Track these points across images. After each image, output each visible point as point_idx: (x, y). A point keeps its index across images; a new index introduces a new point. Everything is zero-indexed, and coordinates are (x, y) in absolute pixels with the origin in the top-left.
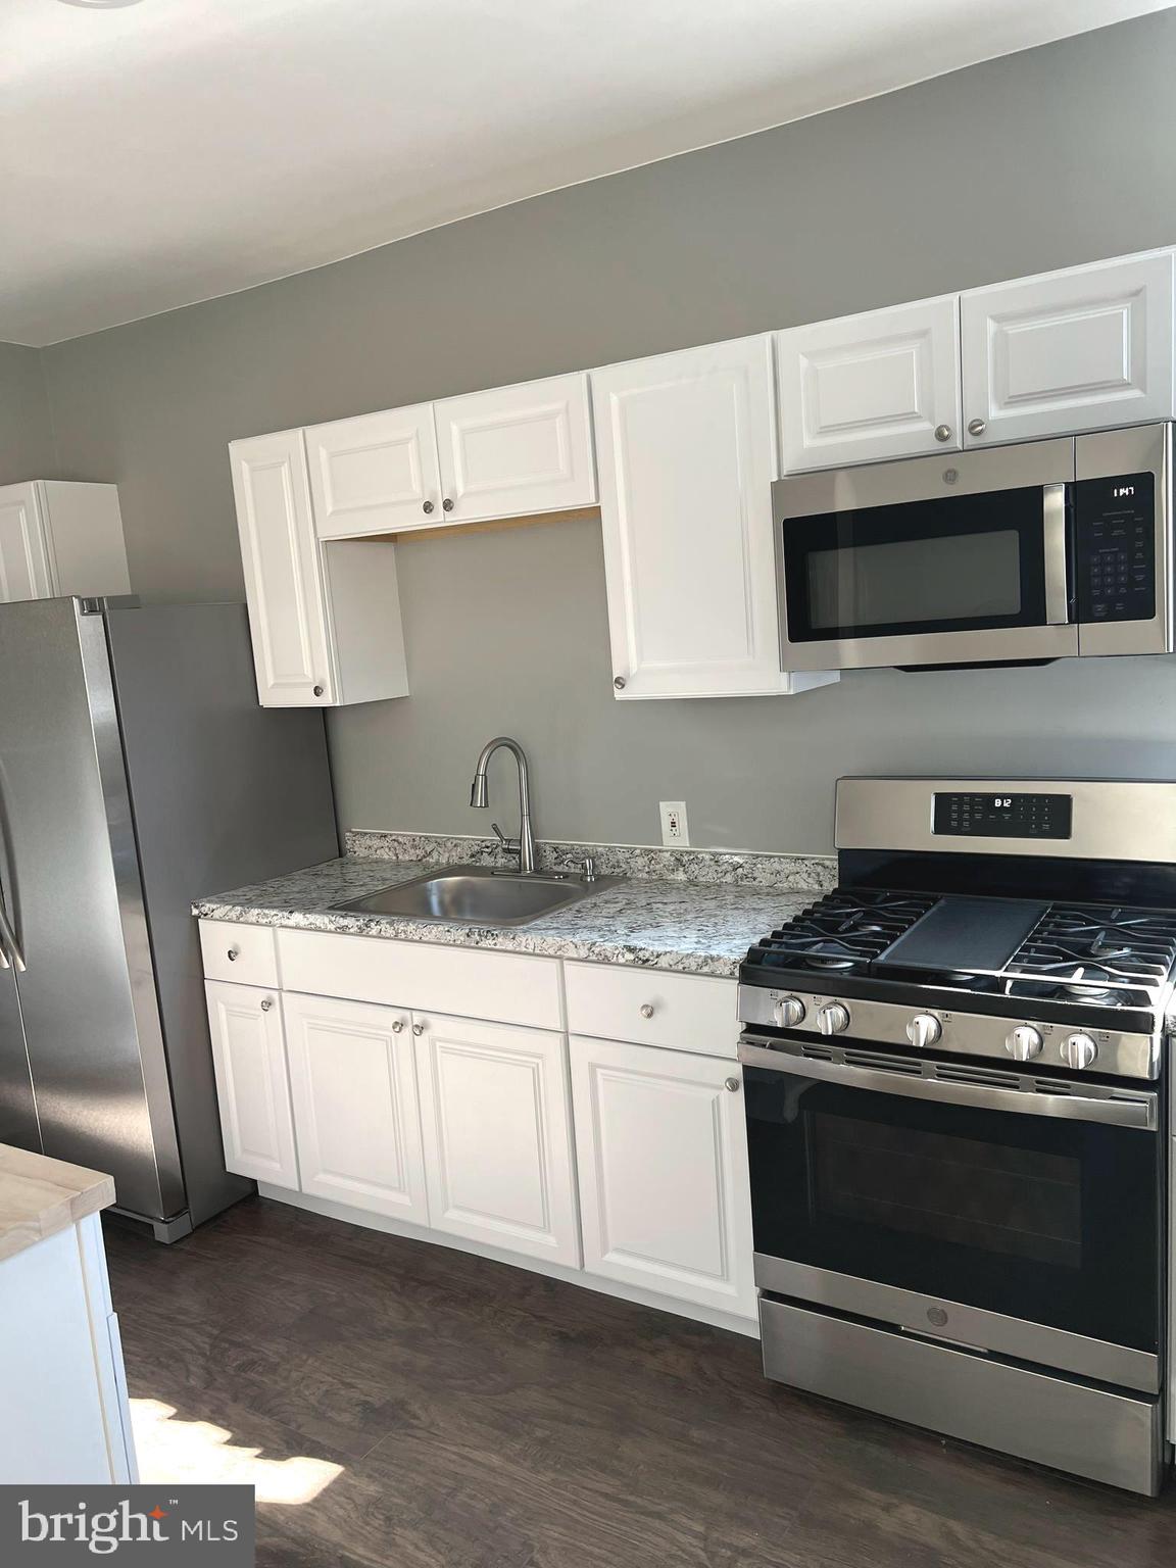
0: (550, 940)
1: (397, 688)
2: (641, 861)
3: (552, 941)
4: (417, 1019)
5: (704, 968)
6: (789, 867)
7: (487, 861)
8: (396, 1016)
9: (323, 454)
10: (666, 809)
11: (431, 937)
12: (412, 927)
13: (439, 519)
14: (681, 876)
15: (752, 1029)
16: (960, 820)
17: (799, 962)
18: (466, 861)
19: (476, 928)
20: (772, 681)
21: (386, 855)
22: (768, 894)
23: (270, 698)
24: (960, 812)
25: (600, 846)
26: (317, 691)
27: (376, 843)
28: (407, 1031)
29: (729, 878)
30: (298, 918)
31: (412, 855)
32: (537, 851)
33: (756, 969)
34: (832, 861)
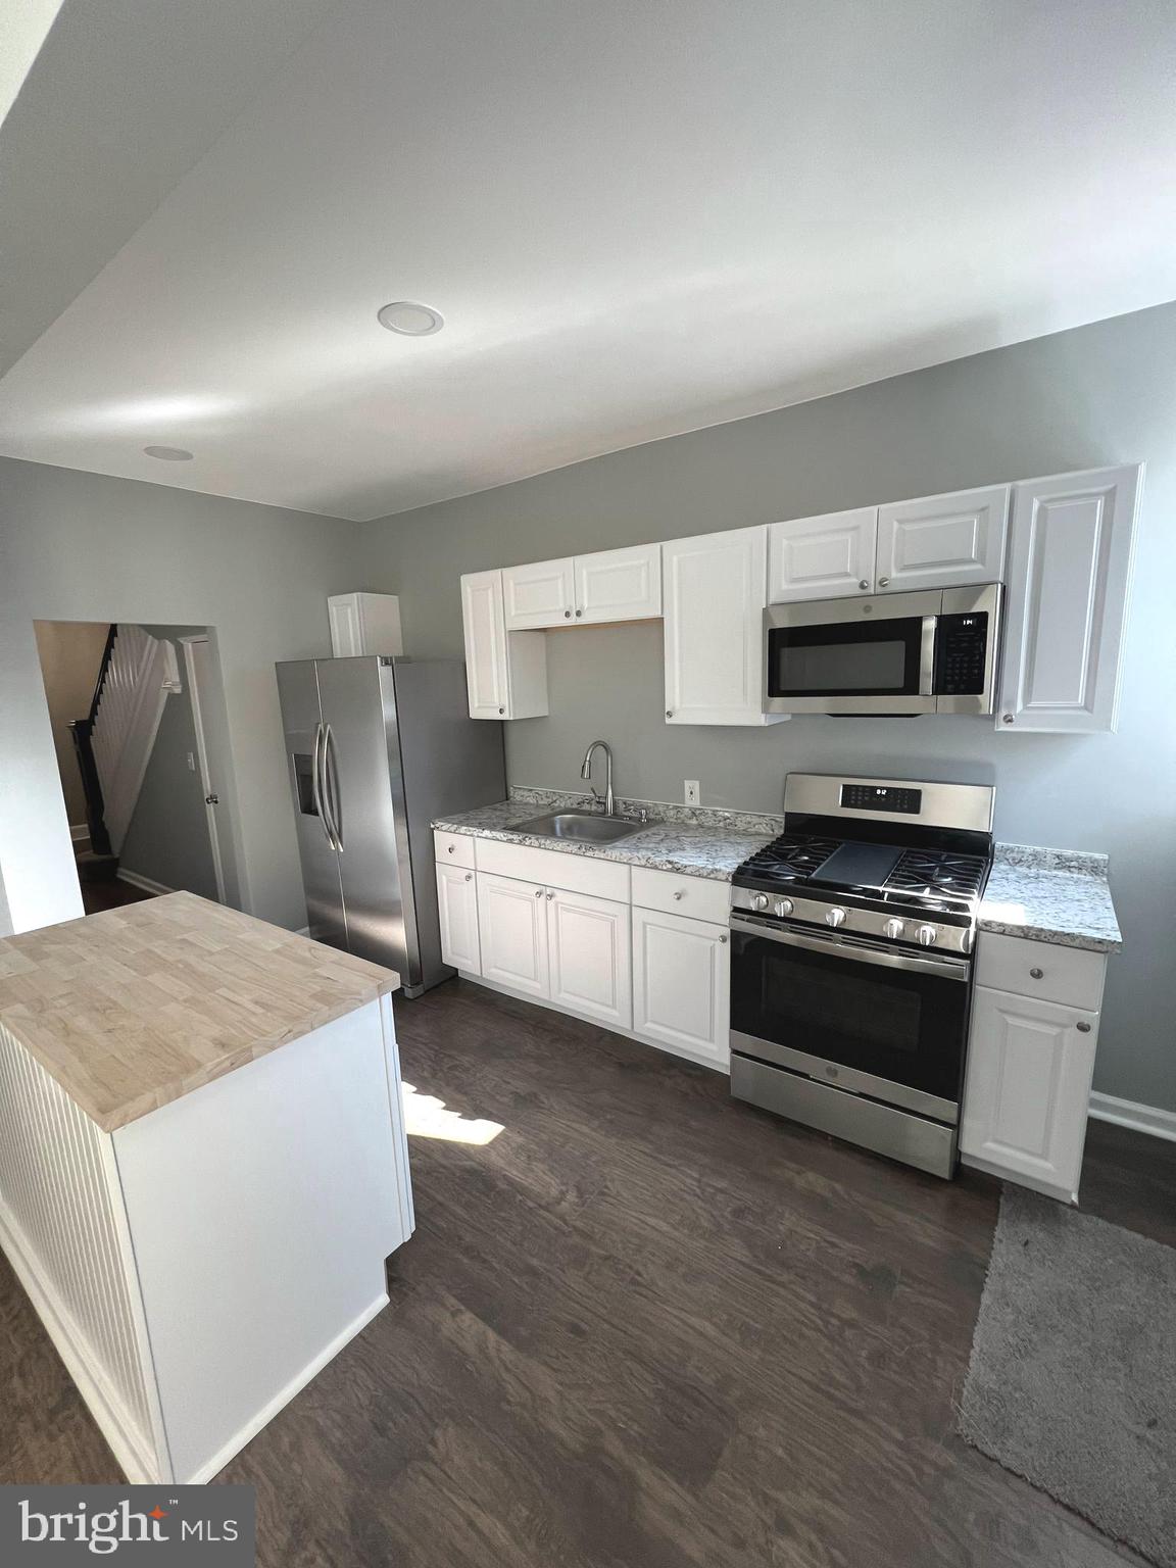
0: (624, 854)
1: (543, 711)
2: (672, 813)
3: (626, 855)
4: (549, 891)
5: (711, 875)
6: (755, 820)
7: (586, 807)
8: (537, 889)
9: (512, 584)
10: (688, 784)
11: (559, 849)
12: (548, 842)
13: (573, 621)
14: (694, 822)
15: (736, 909)
16: (856, 800)
17: (765, 875)
18: (575, 806)
19: (583, 844)
20: (760, 720)
21: (532, 801)
22: (744, 834)
23: (474, 714)
24: (857, 796)
25: (649, 802)
26: (501, 711)
27: (526, 793)
28: (543, 897)
29: (721, 824)
30: (487, 833)
31: (545, 801)
32: (615, 803)
33: (740, 877)
34: (781, 818)
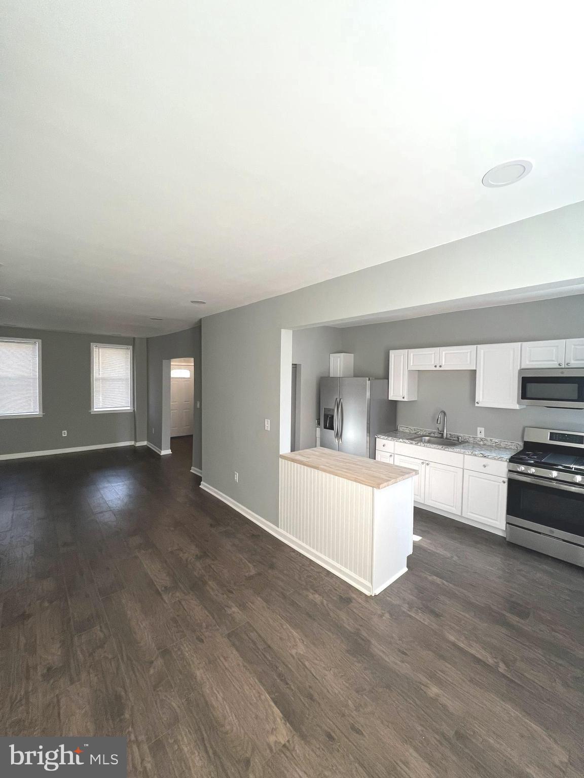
0: (462, 450)
1: (416, 399)
2: (472, 439)
4: (427, 462)
5: (500, 459)
6: (509, 444)
8: (423, 461)
9: (412, 355)
10: (479, 429)
11: (433, 447)
12: (428, 445)
13: (438, 368)
14: (482, 443)
15: (510, 471)
16: (556, 438)
17: (521, 459)
19: (444, 447)
20: (517, 407)
21: (407, 431)
23: (390, 398)
24: (556, 436)
25: (462, 435)
26: (403, 398)
27: (405, 429)
28: (424, 465)
29: (494, 445)
30: (401, 440)
32: (446, 434)
33: (512, 460)
34: (521, 444)
